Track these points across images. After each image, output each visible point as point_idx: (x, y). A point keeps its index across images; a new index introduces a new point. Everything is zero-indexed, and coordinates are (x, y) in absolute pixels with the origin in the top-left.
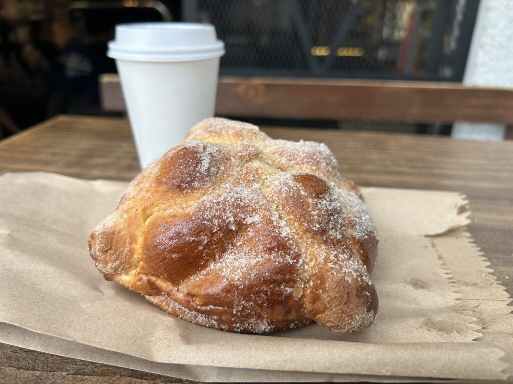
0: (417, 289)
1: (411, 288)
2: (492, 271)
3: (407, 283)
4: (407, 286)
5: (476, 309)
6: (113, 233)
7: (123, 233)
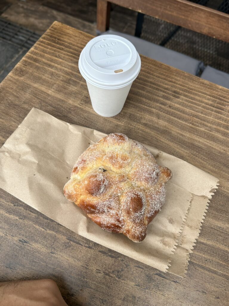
0: (169, 223)
1: (168, 221)
2: (203, 221)
3: (168, 219)
4: (167, 220)
5: (184, 236)
6: (71, 195)
7: (74, 196)
